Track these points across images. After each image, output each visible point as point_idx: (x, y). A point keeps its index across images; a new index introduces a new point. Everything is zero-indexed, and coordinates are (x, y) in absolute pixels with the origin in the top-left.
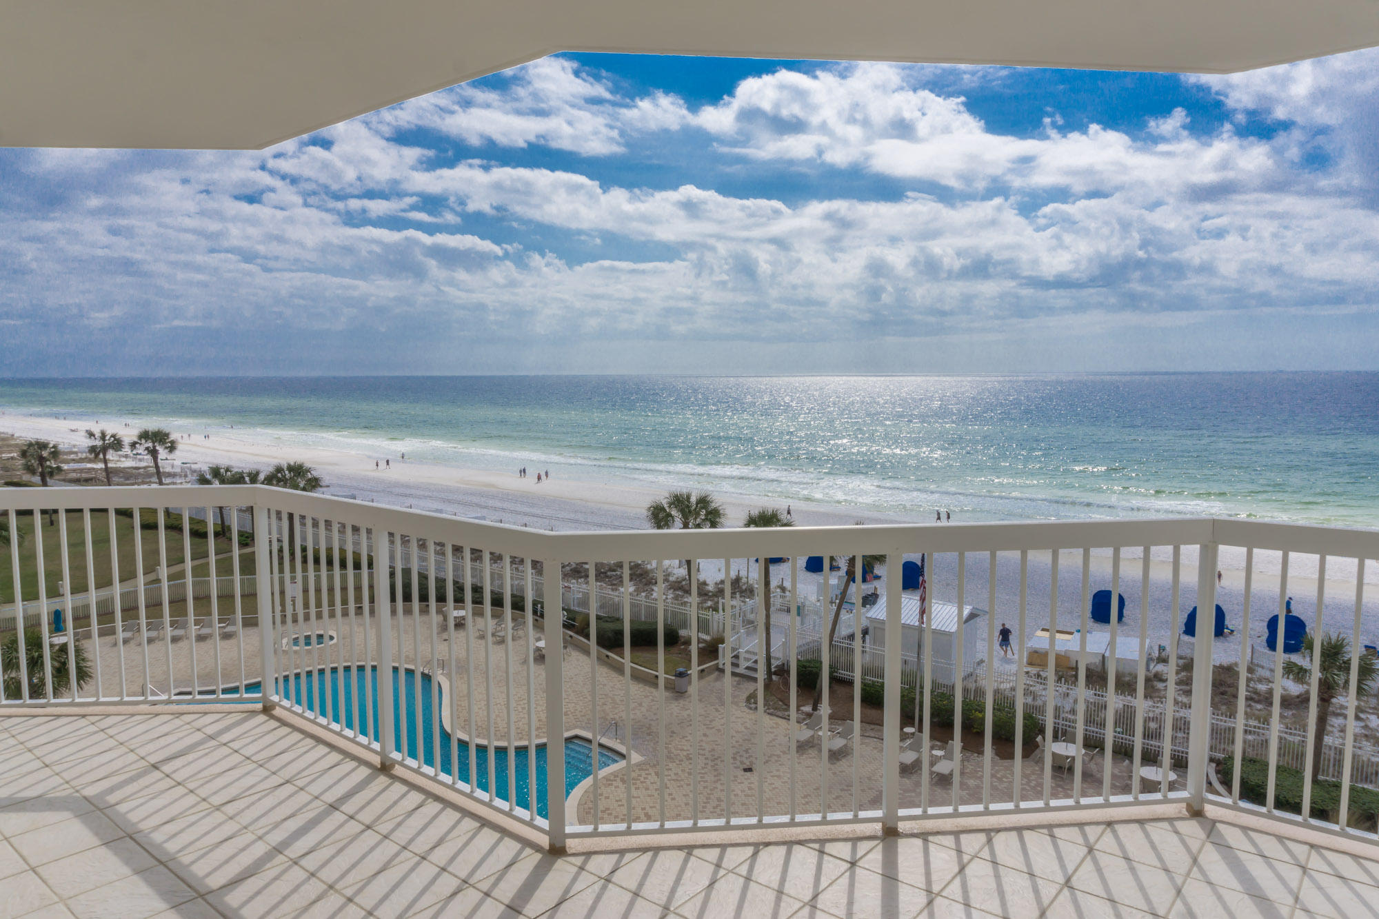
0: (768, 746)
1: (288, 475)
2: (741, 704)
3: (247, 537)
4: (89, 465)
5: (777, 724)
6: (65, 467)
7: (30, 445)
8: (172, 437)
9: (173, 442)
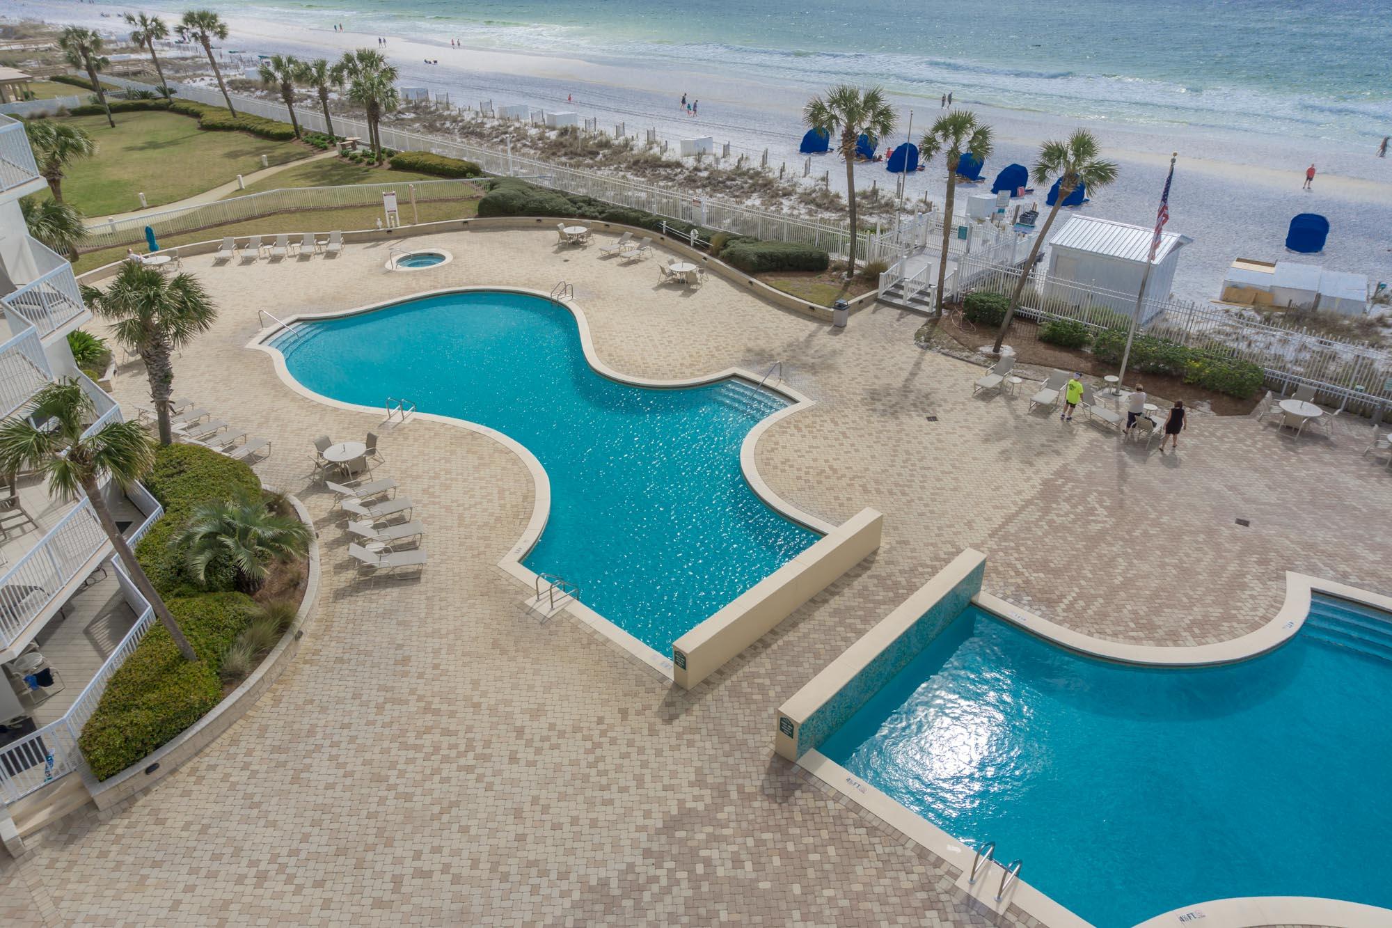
0: (949, 392)
1: (360, 66)
2: (910, 342)
3: (324, 140)
4: (133, 56)
5: (955, 366)
6: (110, 58)
7: (68, 32)
8: (221, 20)
9: (222, 27)
